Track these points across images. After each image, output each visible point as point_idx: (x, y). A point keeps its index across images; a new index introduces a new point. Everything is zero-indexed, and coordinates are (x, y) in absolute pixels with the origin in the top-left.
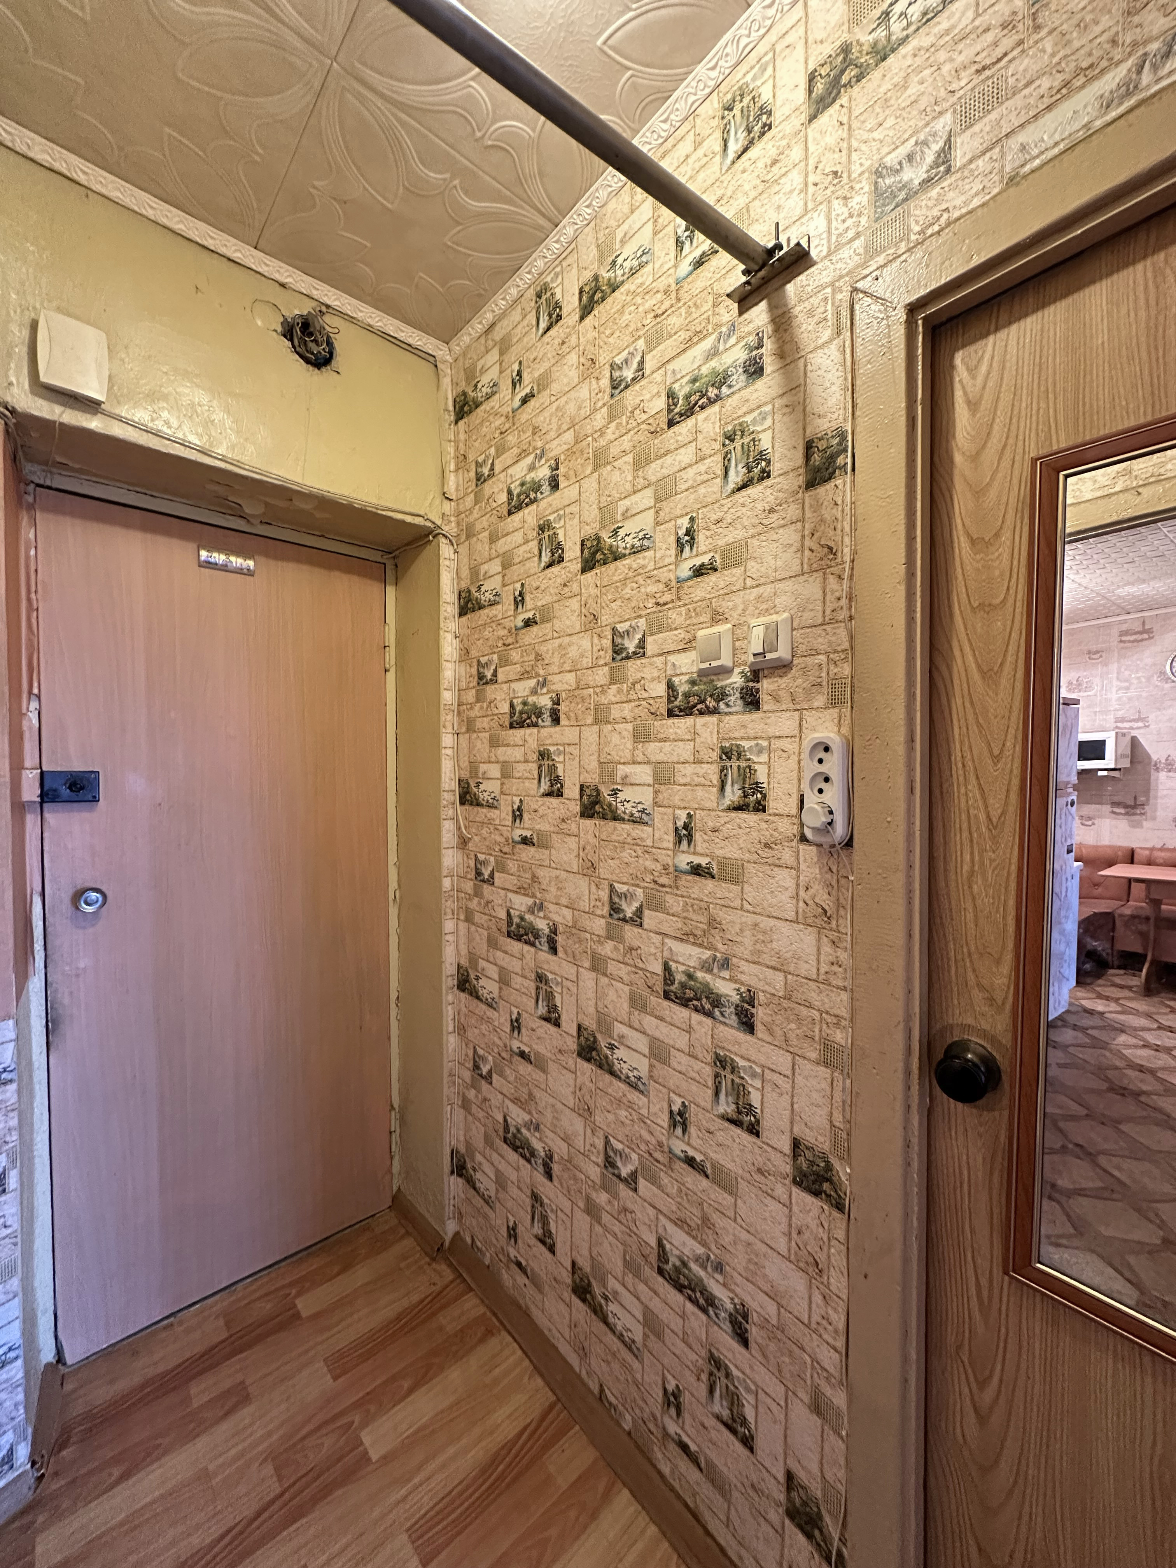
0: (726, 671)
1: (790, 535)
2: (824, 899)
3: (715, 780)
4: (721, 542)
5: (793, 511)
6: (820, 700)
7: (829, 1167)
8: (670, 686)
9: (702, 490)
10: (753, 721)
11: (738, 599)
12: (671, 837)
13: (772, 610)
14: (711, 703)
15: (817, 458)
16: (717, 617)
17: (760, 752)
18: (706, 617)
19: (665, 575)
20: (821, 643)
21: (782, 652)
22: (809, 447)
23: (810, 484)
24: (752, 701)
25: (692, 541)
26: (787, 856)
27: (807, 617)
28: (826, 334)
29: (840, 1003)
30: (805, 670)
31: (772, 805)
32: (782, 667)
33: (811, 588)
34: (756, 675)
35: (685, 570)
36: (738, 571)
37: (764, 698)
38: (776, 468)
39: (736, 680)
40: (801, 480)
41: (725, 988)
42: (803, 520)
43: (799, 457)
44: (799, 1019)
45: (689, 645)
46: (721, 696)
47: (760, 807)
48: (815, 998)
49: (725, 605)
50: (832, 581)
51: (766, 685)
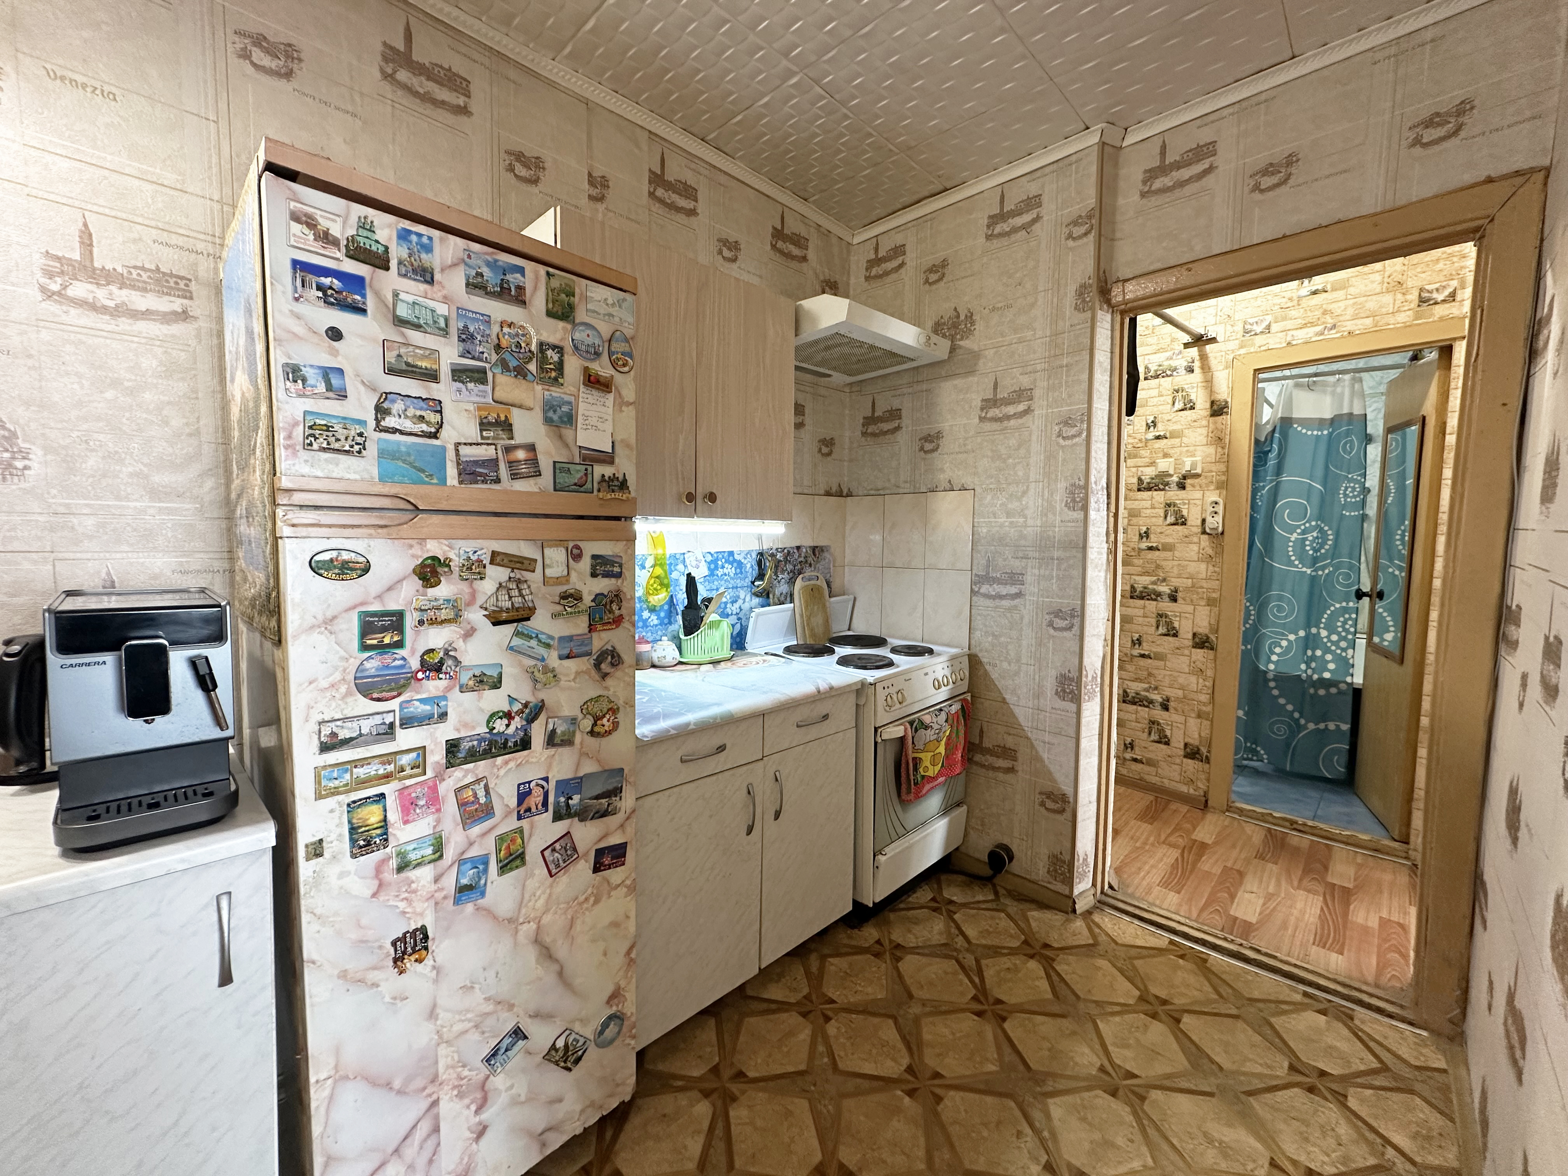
0: (1171, 476)
1: (1204, 431)
2: (1210, 551)
3: (1162, 515)
4: (1171, 428)
5: (1204, 423)
6: (1212, 487)
7: (1208, 638)
8: (1140, 479)
9: (1161, 408)
10: (1182, 494)
11: (1177, 450)
12: (1137, 537)
13: (1193, 456)
14: (1161, 487)
15: (1215, 407)
16: (1166, 455)
17: (1184, 504)
18: (1161, 455)
19: (1139, 436)
20: (1214, 469)
21: (1199, 471)
22: (1213, 403)
23: (1212, 415)
24: (1182, 486)
25: (1155, 426)
26: (1195, 539)
27: (1209, 459)
28: (1221, 368)
29: (1215, 584)
30: (1206, 477)
31: (1189, 523)
32: (1197, 476)
33: (1211, 450)
34: (1185, 477)
35: (1150, 435)
36: (1178, 440)
37: (1187, 486)
38: (1197, 406)
39: (1175, 479)
40: (1209, 413)
41: (1164, 589)
42: (1208, 426)
43: (1208, 405)
44: (1198, 593)
45: (1153, 464)
46: (1167, 484)
47: (1184, 524)
48: (1205, 585)
49: (1171, 452)
50: (1220, 449)
51: (1189, 482)
